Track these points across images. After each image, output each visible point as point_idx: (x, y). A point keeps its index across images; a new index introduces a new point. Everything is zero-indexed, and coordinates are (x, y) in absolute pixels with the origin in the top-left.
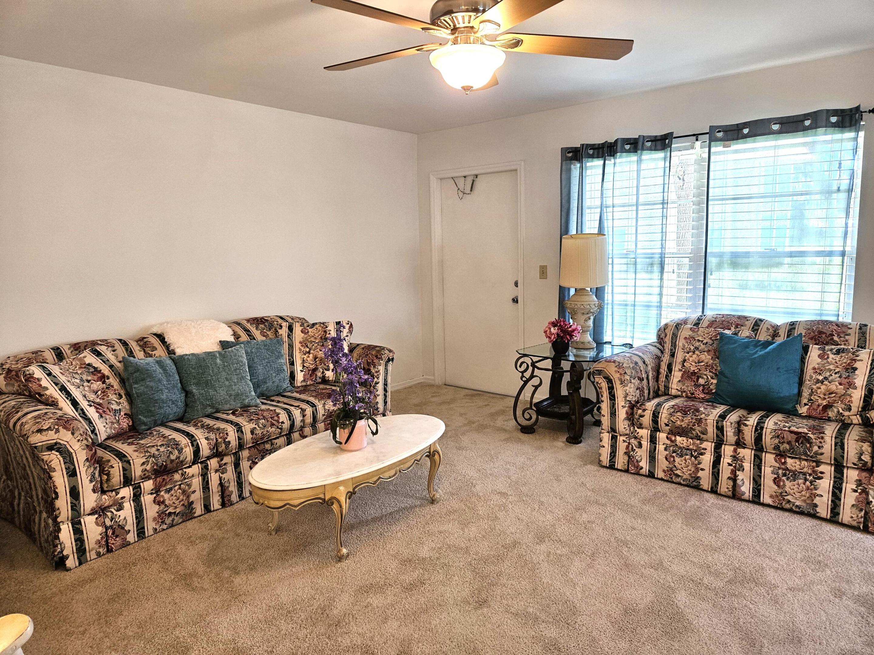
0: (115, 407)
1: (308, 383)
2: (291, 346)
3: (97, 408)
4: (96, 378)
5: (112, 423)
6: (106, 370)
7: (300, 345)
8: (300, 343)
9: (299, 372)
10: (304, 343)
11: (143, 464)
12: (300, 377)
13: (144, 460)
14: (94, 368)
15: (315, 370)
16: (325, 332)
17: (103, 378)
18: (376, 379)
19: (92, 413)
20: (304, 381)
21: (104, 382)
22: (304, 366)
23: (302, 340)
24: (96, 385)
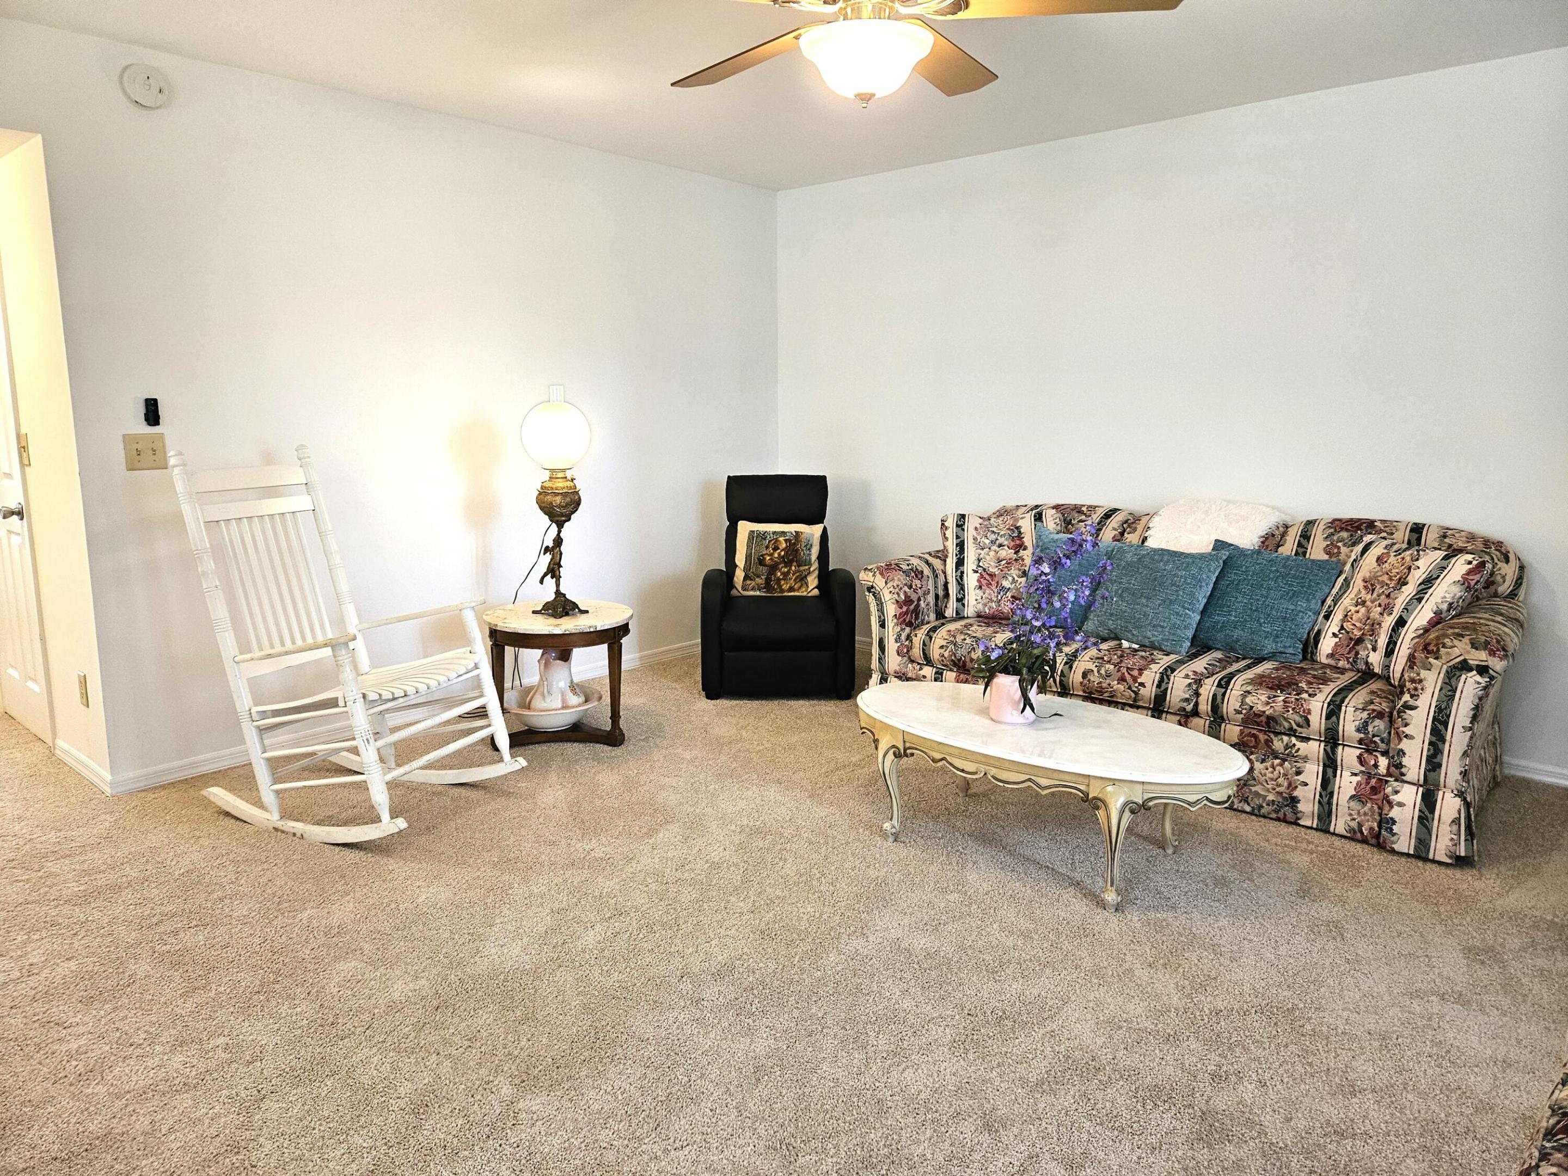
0: (1006, 584)
1: (1341, 664)
2: (1347, 582)
3: (982, 576)
4: (1012, 544)
5: (991, 600)
6: (1028, 540)
7: (1362, 584)
8: (1365, 581)
9: (1330, 634)
10: (1370, 584)
11: (942, 647)
12: (1327, 645)
13: (944, 643)
14: (1020, 533)
15: (1360, 641)
16: (1409, 568)
17: (1020, 547)
18: (1406, 697)
19: (971, 580)
20: (1331, 656)
21: (1016, 553)
22: (1342, 628)
23: (1368, 575)
24: (1006, 553)
